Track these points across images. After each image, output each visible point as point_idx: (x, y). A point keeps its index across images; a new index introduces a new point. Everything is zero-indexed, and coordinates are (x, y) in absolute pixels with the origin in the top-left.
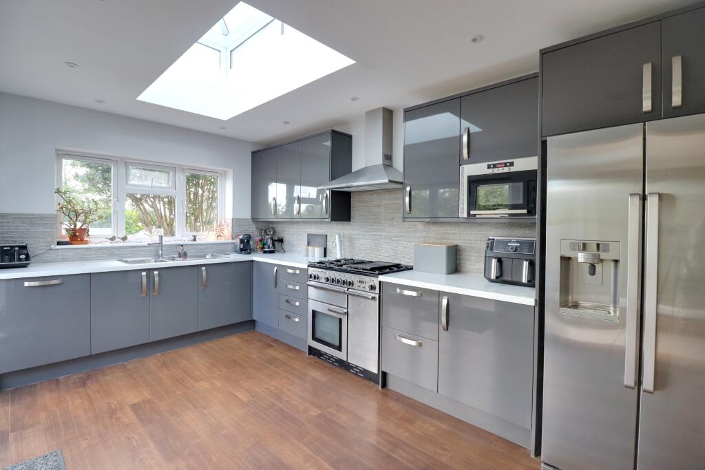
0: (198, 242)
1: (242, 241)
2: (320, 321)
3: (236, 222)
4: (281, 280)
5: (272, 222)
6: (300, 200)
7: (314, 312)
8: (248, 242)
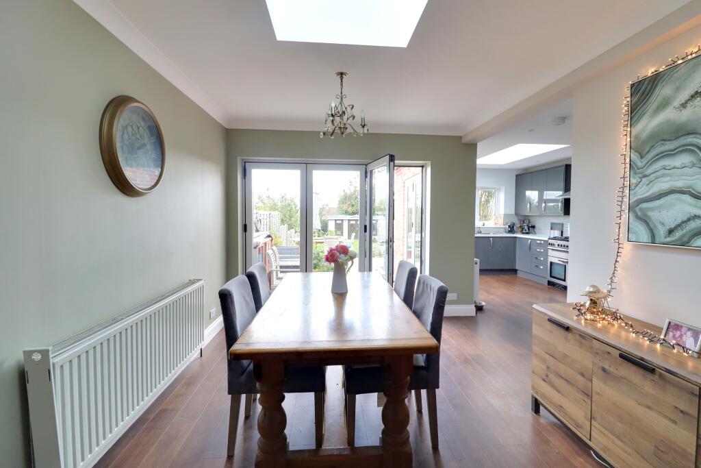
0: (485, 226)
1: (509, 226)
2: (554, 268)
3: (506, 216)
4: (533, 247)
5: (528, 216)
6: (546, 201)
7: (551, 263)
8: (513, 227)
